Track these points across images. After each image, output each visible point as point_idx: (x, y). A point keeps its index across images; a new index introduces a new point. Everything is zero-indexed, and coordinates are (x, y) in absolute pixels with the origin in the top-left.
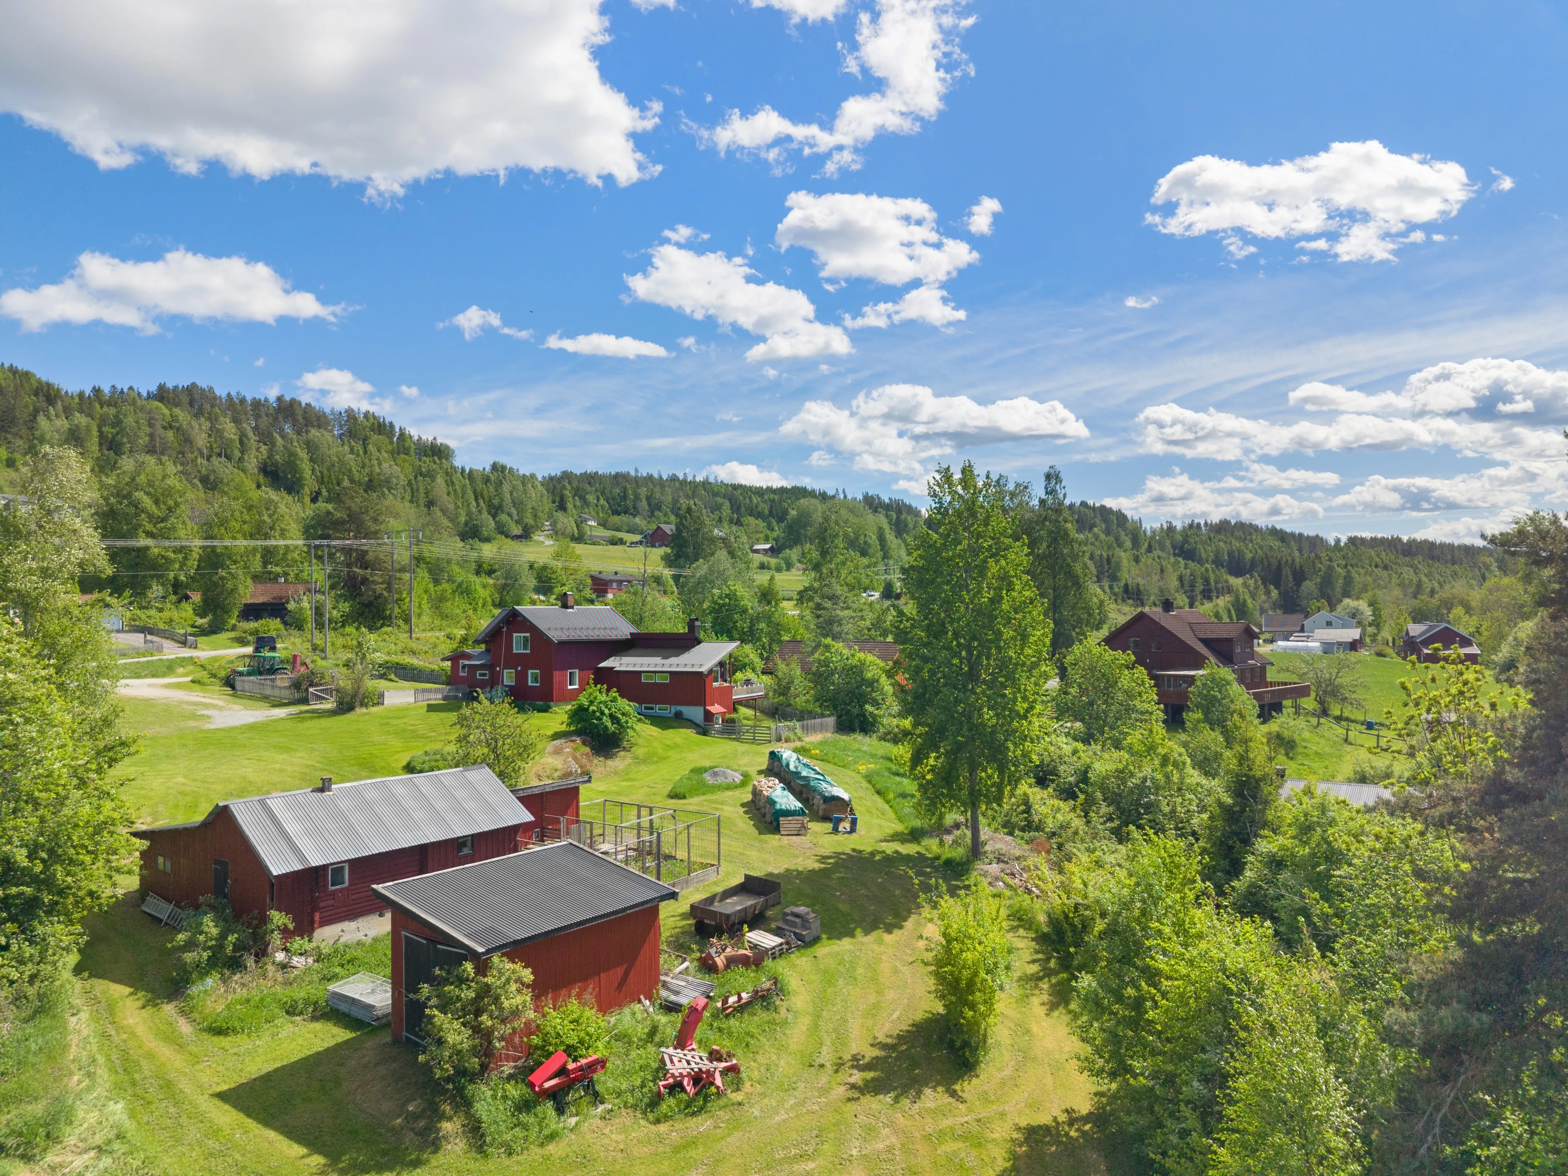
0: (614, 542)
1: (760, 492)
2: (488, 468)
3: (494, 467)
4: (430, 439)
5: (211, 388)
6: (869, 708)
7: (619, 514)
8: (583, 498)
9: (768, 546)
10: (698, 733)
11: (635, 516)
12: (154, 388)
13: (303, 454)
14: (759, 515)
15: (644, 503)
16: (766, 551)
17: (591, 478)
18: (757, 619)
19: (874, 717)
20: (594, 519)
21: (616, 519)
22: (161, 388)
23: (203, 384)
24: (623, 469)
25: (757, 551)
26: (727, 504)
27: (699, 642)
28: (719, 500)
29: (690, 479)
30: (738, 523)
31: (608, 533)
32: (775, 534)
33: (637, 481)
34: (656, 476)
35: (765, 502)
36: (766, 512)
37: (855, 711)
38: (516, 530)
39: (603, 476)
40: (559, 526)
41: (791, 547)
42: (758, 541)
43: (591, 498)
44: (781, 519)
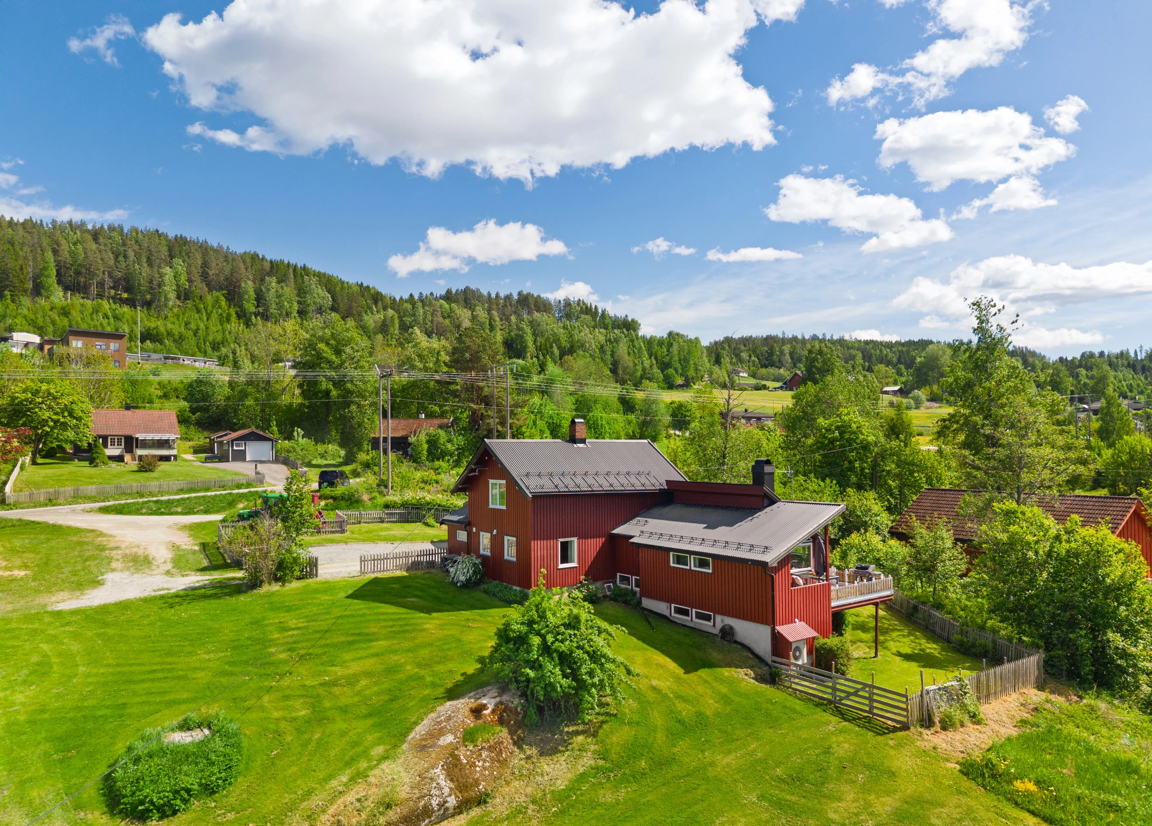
0: (757, 388)
1: (889, 345)
2: (665, 336)
3: (670, 334)
4: (623, 316)
5: (478, 290)
6: (1115, 638)
7: (766, 367)
8: (738, 356)
9: (896, 388)
10: (760, 679)
11: (780, 368)
12: (443, 292)
13: (528, 330)
14: (888, 363)
15: (788, 357)
16: (895, 393)
17: (746, 341)
18: (883, 455)
19: (1125, 655)
20: (746, 372)
21: (763, 371)
22: (449, 292)
23: (473, 287)
24: (773, 333)
25: (886, 393)
26: (860, 355)
27: (772, 501)
28: (853, 352)
29: (828, 337)
30: (870, 370)
31: (753, 381)
32: (903, 379)
33: (783, 341)
34: (800, 337)
35: (894, 353)
36: (895, 360)
37: (1085, 644)
38: (680, 381)
39: (756, 338)
40: (714, 376)
41: (919, 388)
42: (887, 384)
43: (744, 355)
44: (909, 365)
